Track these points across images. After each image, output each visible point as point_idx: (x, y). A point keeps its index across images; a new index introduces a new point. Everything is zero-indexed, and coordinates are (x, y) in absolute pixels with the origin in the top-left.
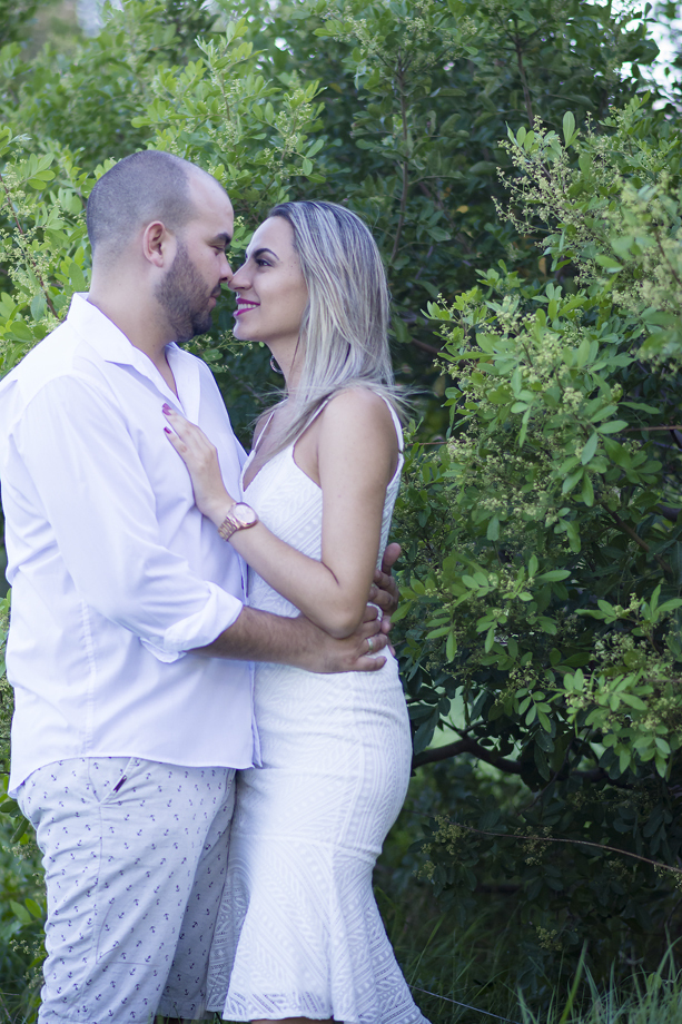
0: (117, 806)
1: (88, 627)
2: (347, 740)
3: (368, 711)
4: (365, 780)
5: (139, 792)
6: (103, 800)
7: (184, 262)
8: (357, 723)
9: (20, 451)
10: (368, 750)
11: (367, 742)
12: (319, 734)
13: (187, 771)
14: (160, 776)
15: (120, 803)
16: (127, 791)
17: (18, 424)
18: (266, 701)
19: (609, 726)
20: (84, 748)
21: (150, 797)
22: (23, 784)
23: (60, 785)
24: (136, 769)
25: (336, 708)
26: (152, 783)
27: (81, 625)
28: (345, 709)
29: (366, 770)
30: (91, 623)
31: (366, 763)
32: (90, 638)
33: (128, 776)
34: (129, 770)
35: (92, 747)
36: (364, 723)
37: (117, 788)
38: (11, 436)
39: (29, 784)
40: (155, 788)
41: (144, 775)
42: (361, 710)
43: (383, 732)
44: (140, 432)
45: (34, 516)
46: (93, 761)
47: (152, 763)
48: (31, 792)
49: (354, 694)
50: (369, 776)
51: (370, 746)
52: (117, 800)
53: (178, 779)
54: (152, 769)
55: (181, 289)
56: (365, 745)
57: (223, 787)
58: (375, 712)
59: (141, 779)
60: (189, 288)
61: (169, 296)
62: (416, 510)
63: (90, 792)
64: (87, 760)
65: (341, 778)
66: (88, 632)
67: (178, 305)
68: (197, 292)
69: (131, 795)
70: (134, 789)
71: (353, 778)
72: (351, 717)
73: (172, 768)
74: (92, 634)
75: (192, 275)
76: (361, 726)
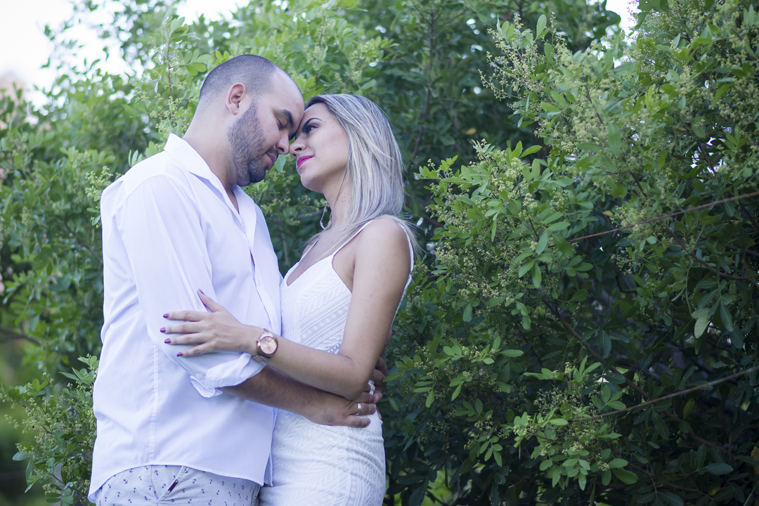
0: (170, 502)
1: (157, 366)
2: (339, 468)
3: (357, 452)
4: (350, 498)
5: (187, 493)
6: (161, 498)
7: (252, 115)
8: (348, 459)
9: (119, 228)
10: (354, 477)
11: (355, 472)
12: (319, 461)
13: (224, 480)
14: (205, 482)
15: (173, 500)
16: (178, 491)
17: (120, 209)
18: (284, 437)
19: (545, 452)
20: (148, 458)
21: (196, 497)
22: (101, 488)
23: (130, 486)
24: (185, 475)
25: (334, 446)
26: (197, 486)
27: (151, 365)
28: (339, 448)
29: (351, 491)
30: (159, 364)
31: (351, 487)
32: (157, 374)
33: (180, 481)
34: (180, 475)
35: (154, 458)
36: (353, 459)
37: (171, 489)
38: (114, 217)
39: (105, 488)
40: (199, 490)
41: (191, 481)
42: (352, 450)
43: (366, 469)
44: (208, 226)
45: (124, 280)
46: (154, 469)
47: (197, 471)
48: (107, 493)
49: (348, 439)
50: (353, 496)
51: (356, 475)
52: (171, 498)
53: (216, 486)
54: (197, 476)
55: (246, 134)
56: (352, 474)
57: (250, 499)
58: (362, 455)
59: (189, 483)
60: (252, 135)
61: (237, 137)
62: (416, 322)
63: (152, 492)
64: (150, 468)
65: (332, 494)
66: (157, 370)
67: (241, 147)
68: (256, 140)
69: (181, 495)
70: (183, 490)
71: (341, 495)
72: (345, 454)
73: (212, 477)
74: (159, 372)
75: (255, 127)
76: (351, 461)
